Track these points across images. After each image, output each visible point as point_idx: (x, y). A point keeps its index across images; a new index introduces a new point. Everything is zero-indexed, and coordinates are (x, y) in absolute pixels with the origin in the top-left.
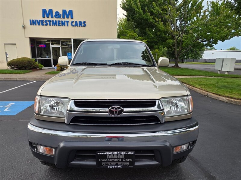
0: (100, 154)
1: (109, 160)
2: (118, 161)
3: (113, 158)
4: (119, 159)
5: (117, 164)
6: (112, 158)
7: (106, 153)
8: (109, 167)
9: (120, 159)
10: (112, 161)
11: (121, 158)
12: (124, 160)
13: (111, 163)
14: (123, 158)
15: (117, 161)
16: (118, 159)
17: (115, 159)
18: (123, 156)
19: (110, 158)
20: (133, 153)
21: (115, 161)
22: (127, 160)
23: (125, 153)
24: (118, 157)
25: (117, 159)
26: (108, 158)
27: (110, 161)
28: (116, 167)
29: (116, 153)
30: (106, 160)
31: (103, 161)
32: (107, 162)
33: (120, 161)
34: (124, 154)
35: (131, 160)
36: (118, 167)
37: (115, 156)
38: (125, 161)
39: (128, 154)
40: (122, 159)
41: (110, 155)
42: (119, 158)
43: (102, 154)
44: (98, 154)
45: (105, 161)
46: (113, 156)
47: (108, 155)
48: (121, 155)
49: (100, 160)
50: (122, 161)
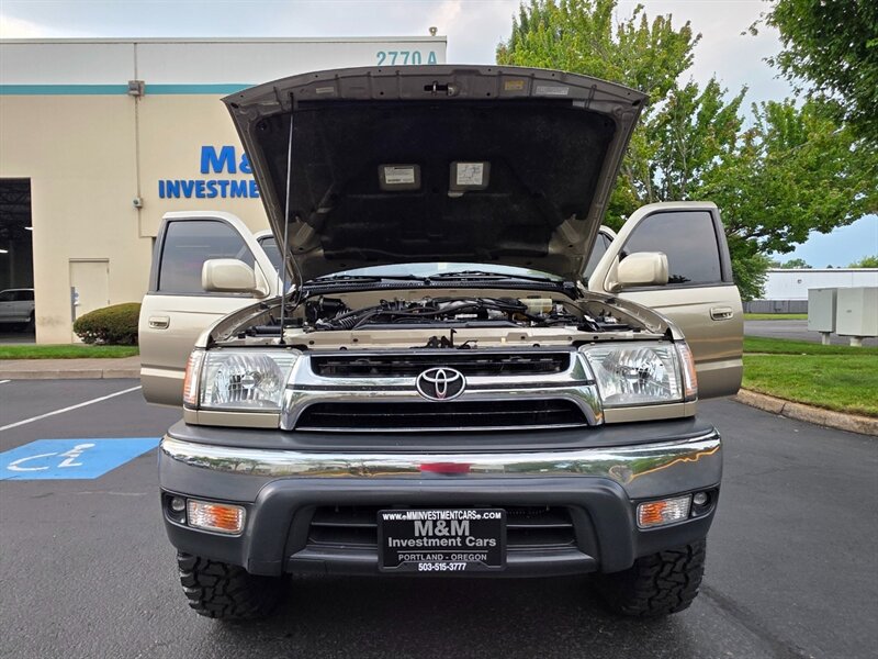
0: (392, 517)
1: (419, 543)
2: (452, 548)
3: (435, 536)
4: (455, 537)
5: (447, 558)
6: (431, 534)
7: (411, 515)
8: (423, 567)
9: (459, 539)
10: (432, 548)
11: (460, 533)
12: (471, 541)
13: (426, 552)
14: (467, 533)
15: (447, 548)
16: (452, 537)
17: (440, 538)
18: (466, 524)
19: (424, 534)
20: (498, 516)
21: (441, 547)
22: (480, 543)
23: (472, 514)
24: (449, 531)
25: (447, 538)
26: (417, 534)
27: (423, 548)
28: (442, 566)
29: (444, 515)
30: (411, 543)
31: (402, 548)
32: (415, 548)
33: (457, 547)
34: (471, 521)
35: (493, 543)
36: (453, 567)
37: (439, 527)
38: (475, 547)
39: (483, 520)
40: (464, 537)
41: (423, 521)
42: (453, 534)
43: (398, 517)
44: (386, 517)
45: (407, 547)
46: (435, 526)
47: (418, 525)
48: (460, 522)
49: (392, 542)
50: (464, 546)
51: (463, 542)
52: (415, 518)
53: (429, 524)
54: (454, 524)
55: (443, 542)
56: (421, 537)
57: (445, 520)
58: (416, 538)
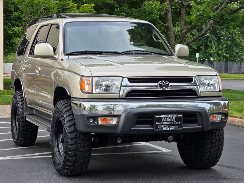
0: (158, 117)
1: (163, 123)
2: (171, 124)
3: (167, 122)
4: (171, 122)
5: (169, 127)
6: (166, 121)
7: (162, 116)
8: (164, 129)
9: (172, 122)
10: (166, 124)
11: (173, 121)
12: (175, 122)
13: (164, 125)
14: (174, 121)
15: (169, 124)
16: (170, 122)
17: (168, 122)
18: (174, 118)
19: (164, 121)
20: (181, 116)
21: (168, 124)
22: (177, 123)
23: (176, 115)
24: (170, 120)
26: (163, 121)
27: (164, 124)
28: (168, 129)
29: (169, 116)
30: (161, 123)
31: (159, 125)
32: (162, 125)
33: (172, 124)
34: (175, 117)
35: (180, 123)
36: (171, 129)
37: (168, 119)
38: (176, 124)
39: (178, 117)
40: (173, 122)
41: (164, 118)
42: (171, 121)
43: (159, 116)
44: (156, 117)
45: (160, 125)
46: (167, 119)
47: (163, 118)
48: (173, 117)
49: (157, 123)
50: (173, 124)
51: (173, 123)
52: (163, 117)
53: (166, 118)
54: (171, 118)
55: (169, 123)
56: (164, 122)
57: (169, 117)
58: (162, 122)
